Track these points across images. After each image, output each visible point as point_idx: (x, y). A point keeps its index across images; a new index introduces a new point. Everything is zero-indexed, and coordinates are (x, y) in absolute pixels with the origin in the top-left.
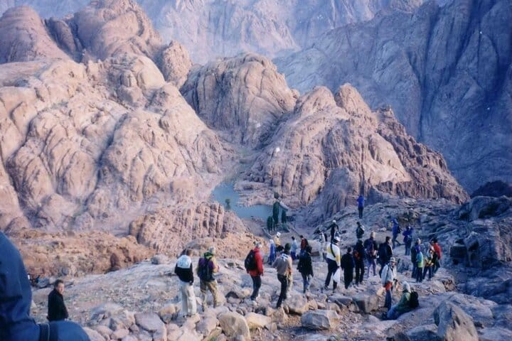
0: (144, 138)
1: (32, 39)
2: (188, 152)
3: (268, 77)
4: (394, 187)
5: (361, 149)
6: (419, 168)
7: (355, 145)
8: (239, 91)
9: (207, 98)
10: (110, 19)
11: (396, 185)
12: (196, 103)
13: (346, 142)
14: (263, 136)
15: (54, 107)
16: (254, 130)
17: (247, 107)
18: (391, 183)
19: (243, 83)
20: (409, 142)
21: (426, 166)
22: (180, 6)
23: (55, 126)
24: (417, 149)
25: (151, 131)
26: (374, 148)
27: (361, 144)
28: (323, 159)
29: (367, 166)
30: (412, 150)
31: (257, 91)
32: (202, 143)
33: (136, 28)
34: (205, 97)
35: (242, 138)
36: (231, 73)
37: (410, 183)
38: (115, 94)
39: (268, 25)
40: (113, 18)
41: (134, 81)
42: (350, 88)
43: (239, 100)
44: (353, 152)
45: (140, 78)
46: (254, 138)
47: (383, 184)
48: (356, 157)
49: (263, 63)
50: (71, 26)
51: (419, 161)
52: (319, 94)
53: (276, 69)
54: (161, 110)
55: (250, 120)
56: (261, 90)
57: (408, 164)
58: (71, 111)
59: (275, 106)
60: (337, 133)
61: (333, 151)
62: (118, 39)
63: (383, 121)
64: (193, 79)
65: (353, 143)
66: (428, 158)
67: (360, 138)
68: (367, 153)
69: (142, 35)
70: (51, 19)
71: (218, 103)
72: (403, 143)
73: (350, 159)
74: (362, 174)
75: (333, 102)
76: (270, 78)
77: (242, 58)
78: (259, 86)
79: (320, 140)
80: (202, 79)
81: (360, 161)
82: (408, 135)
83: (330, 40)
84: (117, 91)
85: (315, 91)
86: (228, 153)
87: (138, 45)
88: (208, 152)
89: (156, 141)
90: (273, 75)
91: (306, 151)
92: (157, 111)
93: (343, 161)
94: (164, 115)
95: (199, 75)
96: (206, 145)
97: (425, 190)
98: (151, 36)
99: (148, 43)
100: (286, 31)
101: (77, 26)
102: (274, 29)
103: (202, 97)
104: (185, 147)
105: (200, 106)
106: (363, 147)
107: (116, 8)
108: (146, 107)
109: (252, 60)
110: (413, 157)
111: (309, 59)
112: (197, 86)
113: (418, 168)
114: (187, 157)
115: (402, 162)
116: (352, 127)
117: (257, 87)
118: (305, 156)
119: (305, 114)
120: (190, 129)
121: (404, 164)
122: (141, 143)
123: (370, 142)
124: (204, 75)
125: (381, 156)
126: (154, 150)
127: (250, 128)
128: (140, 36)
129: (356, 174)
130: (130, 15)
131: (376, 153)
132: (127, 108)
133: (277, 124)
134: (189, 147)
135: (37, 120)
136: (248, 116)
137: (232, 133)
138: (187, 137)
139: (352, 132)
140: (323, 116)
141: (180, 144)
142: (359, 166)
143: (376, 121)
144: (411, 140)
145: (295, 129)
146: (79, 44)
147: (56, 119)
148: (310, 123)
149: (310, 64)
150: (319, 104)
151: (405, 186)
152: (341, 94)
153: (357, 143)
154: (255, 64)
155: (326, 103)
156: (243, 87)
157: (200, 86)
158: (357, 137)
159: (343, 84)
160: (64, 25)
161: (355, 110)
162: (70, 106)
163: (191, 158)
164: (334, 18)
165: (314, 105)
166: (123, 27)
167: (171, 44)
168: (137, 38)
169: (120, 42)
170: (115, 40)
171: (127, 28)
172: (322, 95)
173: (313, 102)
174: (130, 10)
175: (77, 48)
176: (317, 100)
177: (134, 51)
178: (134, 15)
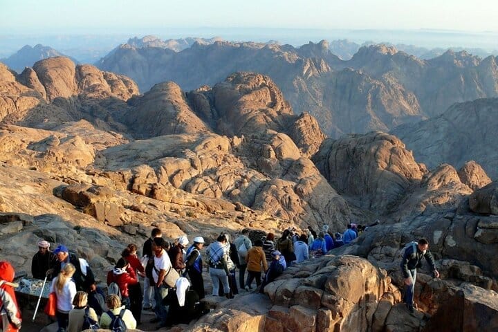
0: (282, 202)
1: (175, 109)
2: (321, 215)
3: (397, 154)
8: (369, 164)
9: (338, 168)
10: (246, 94)
12: (327, 172)
14: (389, 204)
15: (205, 174)
16: (382, 198)
17: (376, 179)
19: (373, 158)
22: (308, 73)
23: (206, 189)
25: (288, 196)
31: (385, 165)
32: (333, 208)
33: (269, 101)
34: (336, 167)
35: (371, 205)
36: (362, 148)
38: (255, 164)
39: (396, 93)
40: (248, 92)
41: (273, 154)
42: (474, 165)
43: (368, 172)
45: (278, 151)
46: (382, 205)
49: (392, 142)
50: (209, 98)
52: (444, 171)
53: (404, 147)
54: (297, 178)
55: (378, 190)
56: (389, 165)
58: (219, 178)
59: (402, 179)
62: (252, 110)
64: (325, 151)
69: (274, 107)
70: (191, 92)
71: (348, 173)
75: (457, 179)
77: (372, 136)
78: (388, 162)
80: (334, 152)
83: (459, 112)
84: (257, 161)
85: (440, 169)
86: (356, 217)
87: (270, 116)
88: (339, 216)
89: (292, 205)
90: (402, 152)
92: (293, 180)
94: (300, 183)
95: (331, 148)
96: (337, 210)
98: (282, 108)
99: (279, 113)
100: (414, 99)
101: (214, 98)
102: (401, 97)
103: (334, 167)
104: (318, 211)
105: (332, 175)
107: (251, 84)
108: (283, 175)
109: (382, 139)
111: (436, 128)
112: (329, 157)
114: (319, 219)
117: (386, 162)
119: (430, 189)
120: (322, 196)
122: (279, 207)
124: (336, 149)
126: (291, 213)
127: (378, 197)
128: (272, 108)
130: (264, 90)
132: (266, 176)
133: (404, 194)
134: (321, 210)
135: (191, 184)
136: (377, 187)
137: (361, 199)
138: (320, 203)
140: (447, 191)
141: (313, 208)
145: (421, 201)
146: (215, 113)
147: (207, 184)
148: (434, 197)
149: (437, 132)
150: (444, 181)
152: (465, 170)
154: (386, 142)
155: (451, 179)
156: (373, 162)
157: (332, 158)
159: (468, 161)
160: (203, 98)
161: (478, 184)
162: (218, 174)
163: (323, 221)
164: (463, 91)
165: (439, 181)
166: (257, 100)
167: (302, 116)
168: (270, 109)
169: (254, 113)
170: (250, 111)
171: (260, 101)
172: (447, 172)
173: (438, 178)
174: (263, 85)
175: (213, 117)
176: (442, 176)
177: (267, 121)
178: (268, 90)
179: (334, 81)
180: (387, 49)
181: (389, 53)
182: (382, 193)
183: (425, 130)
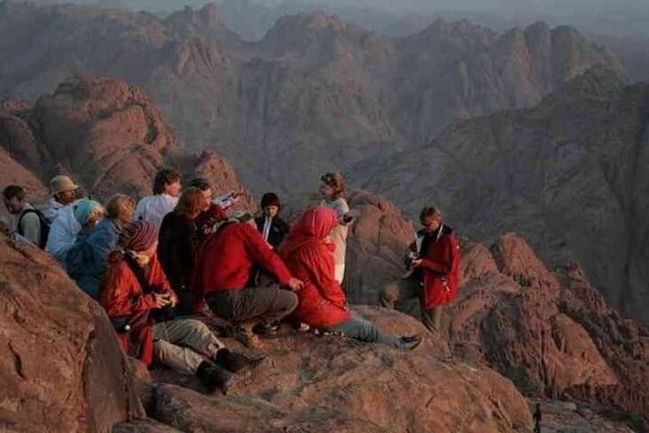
3: (390, 227)
4: (593, 392)
5: (540, 336)
6: (627, 359)
7: (531, 331)
10: (101, 118)
11: (596, 388)
13: (518, 327)
18: (587, 387)
19: (351, 235)
20: (612, 322)
21: (638, 357)
24: (624, 330)
26: (560, 335)
27: (540, 329)
28: (484, 351)
29: (551, 360)
30: (616, 333)
31: (373, 248)
33: (144, 132)
37: (617, 386)
40: (105, 115)
42: (515, 239)
44: (528, 341)
47: (576, 386)
48: (534, 349)
49: (379, 206)
51: (628, 349)
52: (472, 255)
53: (399, 215)
55: (365, 288)
56: (378, 246)
57: (611, 354)
60: (503, 313)
61: (498, 338)
62: (117, 149)
63: (568, 286)
65: (528, 328)
66: (642, 345)
67: (539, 321)
68: (550, 341)
69: (155, 142)
72: (601, 322)
73: (525, 351)
74: (542, 372)
75: (493, 267)
76: (392, 230)
78: (376, 241)
79: (479, 324)
81: (540, 355)
82: (608, 307)
83: (464, 137)
87: (149, 157)
91: (458, 338)
93: (514, 353)
97: (638, 397)
98: (168, 143)
99: (164, 152)
101: (42, 126)
106: (543, 333)
107: (110, 99)
109: (363, 202)
110: (619, 343)
113: (625, 359)
115: (601, 351)
116: (526, 305)
117: (373, 242)
118: (456, 345)
121: (604, 355)
123: (554, 327)
125: (570, 347)
128: (150, 143)
129: (534, 372)
130: (133, 111)
131: (563, 341)
136: (361, 283)
139: (526, 312)
140: (480, 289)
142: (539, 361)
143: (557, 286)
144: (613, 317)
148: (460, 299)
150: (473, 270)
151: (609, 391)
152: (501, 249)
153: (534, 328)
154: (370, 208)
155: (484, 268)
158: (534, 320)
159: (504, 234)
161: (523, 271)
164: (466, 95)
165: (466, 271)
166: (123, 130)
167: (205, 156)
168: (147, 147)
169: (120, 153)
170: (112, 150)
171: (129, 131)
172: (477, 256)
173: (465, 268)
174: (132, 102)
175: (43, 160)
176: (470, 264)
177: (144, 168)
178: (141, 110)
179: (235, 82)
180: (327, 18)
181: (331, 26)
182: (370, 295)
183: (405, 170)
